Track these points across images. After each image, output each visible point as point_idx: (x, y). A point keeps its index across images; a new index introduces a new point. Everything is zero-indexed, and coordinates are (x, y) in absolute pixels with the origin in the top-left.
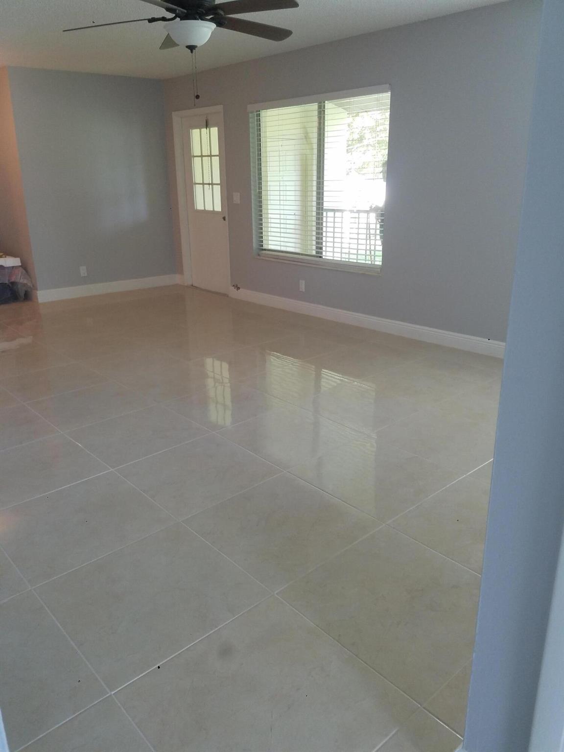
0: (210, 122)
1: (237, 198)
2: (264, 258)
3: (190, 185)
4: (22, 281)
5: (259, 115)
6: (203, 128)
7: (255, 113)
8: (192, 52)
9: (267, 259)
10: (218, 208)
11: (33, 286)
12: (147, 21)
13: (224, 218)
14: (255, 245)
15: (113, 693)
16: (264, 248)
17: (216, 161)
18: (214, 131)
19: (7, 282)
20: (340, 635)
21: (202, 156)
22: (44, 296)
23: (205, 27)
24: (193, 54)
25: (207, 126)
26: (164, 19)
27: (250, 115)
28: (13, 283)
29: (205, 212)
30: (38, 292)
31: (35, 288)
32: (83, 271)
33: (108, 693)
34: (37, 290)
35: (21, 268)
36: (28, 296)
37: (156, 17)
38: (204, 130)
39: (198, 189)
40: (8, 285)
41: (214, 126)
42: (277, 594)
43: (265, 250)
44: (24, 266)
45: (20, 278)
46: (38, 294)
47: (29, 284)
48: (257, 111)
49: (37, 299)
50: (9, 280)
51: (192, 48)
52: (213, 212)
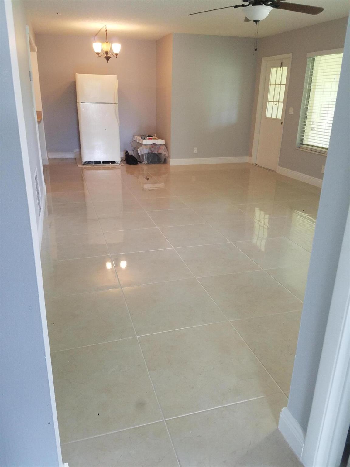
0: (283, 64)
1: (291, 111)
2: (302, 150)
3: (265, 101)
4: (163, 153)
5: (314, 60)
6: (279, 67)
7: (311, 58)
8: (256, 24)
9: (303, 150)
10: (280, 117)
11: (169, 156)
12: (233, 7)
13: (282, 123)
14: (298, 141)
15: (138, 336)
16: (303, 143)
17: (283, 87)
18: (285, 69)
19: (156, 153)
20: (255, 349)
21: (275, 85)
22: (173, 162)
23: (266, 9)
24: (257, 25)
25: (281, 66)
26: (243, 6)
27: (308, 59)
28: (160, 154)
29: (271, 119)
30: (170, 160)
31: (169, 157)
32: (195, 150)
33: (135, 336)
34: (170, 158)
35: (164, 146)
36: (165, 162)
37: (239, 5)
38: (279, 69)
39: (270, 105)
40: (157, 155)
41: (285, 66)
42: (230, 322)
43: (304, 144)
44: (166, 145)
45: (163, 151)
46: (170, 161)
47: (167, 155)
48: (313, 57)
49: (169, 163)
50: (157, 152)
51: (256, 21)
52: (276, 119)
